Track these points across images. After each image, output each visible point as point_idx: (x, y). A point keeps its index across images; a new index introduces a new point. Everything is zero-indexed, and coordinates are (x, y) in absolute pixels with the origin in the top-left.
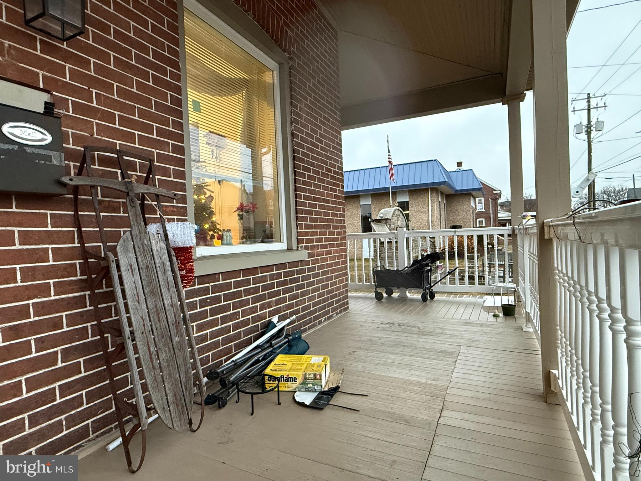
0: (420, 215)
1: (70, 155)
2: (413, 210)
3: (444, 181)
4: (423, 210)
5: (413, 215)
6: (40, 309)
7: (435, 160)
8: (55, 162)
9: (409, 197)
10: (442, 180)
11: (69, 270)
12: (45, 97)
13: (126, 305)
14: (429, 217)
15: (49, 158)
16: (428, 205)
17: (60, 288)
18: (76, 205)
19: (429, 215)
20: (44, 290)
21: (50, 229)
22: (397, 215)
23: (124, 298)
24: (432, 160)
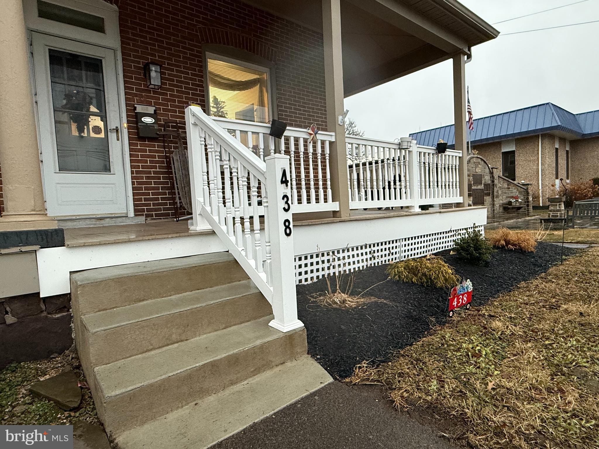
0: (528, 165)
1: (160, 125)
2: (520, 160)
3: (556, 125)
4: (532, 158)
5: (520, 164)
6: (155, 173)
7: (548, 104)
8: (156, 128)
9: (516, 146)
10: (554, 124)
11: (163, 162)
12: (154, 108)
13: (175, 172)
14: (538, 166)
15: (154, 127)
16: (538, 153)
17: (160, 167)
18: (164, 142)
19: (538, 164)
20: (155, 167)
21: (156, 149)
22: (475, 162)
23: (175, 169)
24: (544, 104)
